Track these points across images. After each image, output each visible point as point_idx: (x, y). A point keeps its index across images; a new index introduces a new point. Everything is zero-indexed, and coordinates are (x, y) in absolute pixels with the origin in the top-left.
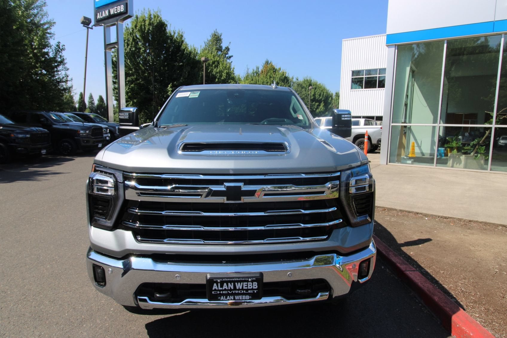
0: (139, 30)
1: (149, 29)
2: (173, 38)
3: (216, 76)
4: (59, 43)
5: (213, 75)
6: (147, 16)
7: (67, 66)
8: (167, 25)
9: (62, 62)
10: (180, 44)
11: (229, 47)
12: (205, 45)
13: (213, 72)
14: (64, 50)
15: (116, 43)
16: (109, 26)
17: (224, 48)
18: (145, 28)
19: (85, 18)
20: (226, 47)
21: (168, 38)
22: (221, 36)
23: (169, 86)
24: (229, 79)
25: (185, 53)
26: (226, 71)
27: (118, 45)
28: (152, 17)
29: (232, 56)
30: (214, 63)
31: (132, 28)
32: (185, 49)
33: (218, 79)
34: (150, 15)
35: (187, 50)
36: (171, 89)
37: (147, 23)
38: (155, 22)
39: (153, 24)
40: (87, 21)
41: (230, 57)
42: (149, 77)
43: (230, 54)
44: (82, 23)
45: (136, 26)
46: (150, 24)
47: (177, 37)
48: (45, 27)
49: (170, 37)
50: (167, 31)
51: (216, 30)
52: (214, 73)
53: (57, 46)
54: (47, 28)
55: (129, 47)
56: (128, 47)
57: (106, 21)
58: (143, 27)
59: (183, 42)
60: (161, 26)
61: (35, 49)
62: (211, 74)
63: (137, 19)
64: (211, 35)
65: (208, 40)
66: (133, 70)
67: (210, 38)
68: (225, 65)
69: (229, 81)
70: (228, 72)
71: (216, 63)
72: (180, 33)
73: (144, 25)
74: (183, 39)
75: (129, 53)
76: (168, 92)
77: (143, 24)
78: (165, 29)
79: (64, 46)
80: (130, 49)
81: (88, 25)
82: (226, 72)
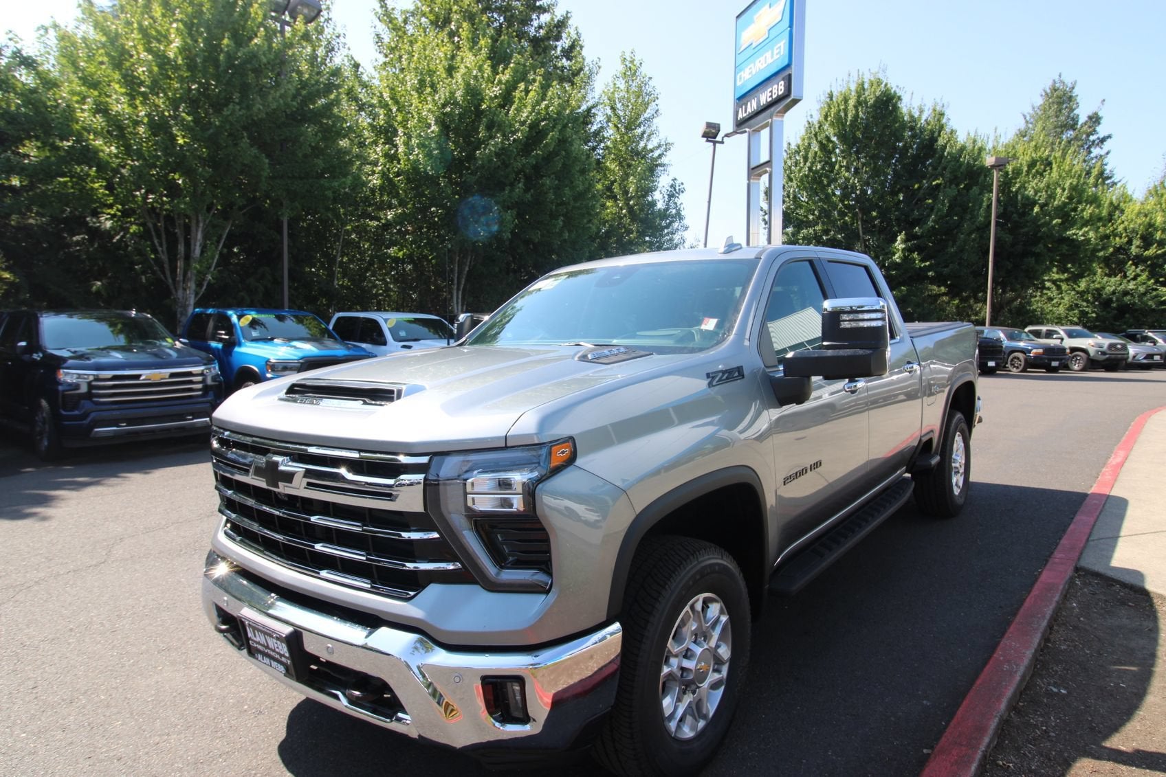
0: (832, 124)
1: (856, 116)
2: (916, 125)
3: (1037, 198)
4: (675, 180)
5: (1028, 198)
6: (853, 87)
7: (686, 222)
8: (899, 98)
9: (679, 216)
10: (936, 134)
11: (1100, 114)
12: (1024, 121)
13: (1026, 189)
14: (683, 192)
15: (768, 163)
16: (758, 131)
17: (1082, 119)
18: (846, 115)
19: (709, 125)
20: (1090, 114)
21: (903, 126)
22: (1073, 88)
23: (899, 238)
24: (1080, 202)
25: (946, 154)
26: (1070, 181)
27: (771, 167)
28: (866, 86)
29: (1109, 137)
30: (1032, 164)
31: (819, 122)
32: (946, 144)
33: (1042, 206)
34: (863, 84)
35: (951, 147)
36: (904, 246)
37: (852, 103)
38: (872, 96)
39: (866, 102)
40: (713, 131)
41: (1103, 140)
42: (852, 224)
43: (1102, 131)
44: (703, 136)
45: (826, 117)
46: (859, 103)
47: (926, 120)
48: (656, 154)
49: (910, 122)
50: (904, 110)
51: (1060, 76)
52: (1030, 192)
53: (672, 186)
54: (660, 155)
55: (808, 164)
56: (805, 164)
57: (752, 121)
58: (842, 114)
59: (942, 127)
60: (886, 104)
61: (632, 198)
62: (1019, 197)
63: (831, 99)
64: (1044, 94)
65: (1034, 108)
66: (816, 212)
67: (1039, 101)
68: (1067, 167)
69: (1078, 207)
70: (1074, 183)
71: (1039, 167)
72: (938, 108)
73: (846, 111)
74: (944, 121)
75: (807, 176)
76: (894, 254)
77: (842, 107)
78: (896, 108)
79: (682, 184)
80: (810, 169)
81: (715, 137)
82: (1071, 184)
